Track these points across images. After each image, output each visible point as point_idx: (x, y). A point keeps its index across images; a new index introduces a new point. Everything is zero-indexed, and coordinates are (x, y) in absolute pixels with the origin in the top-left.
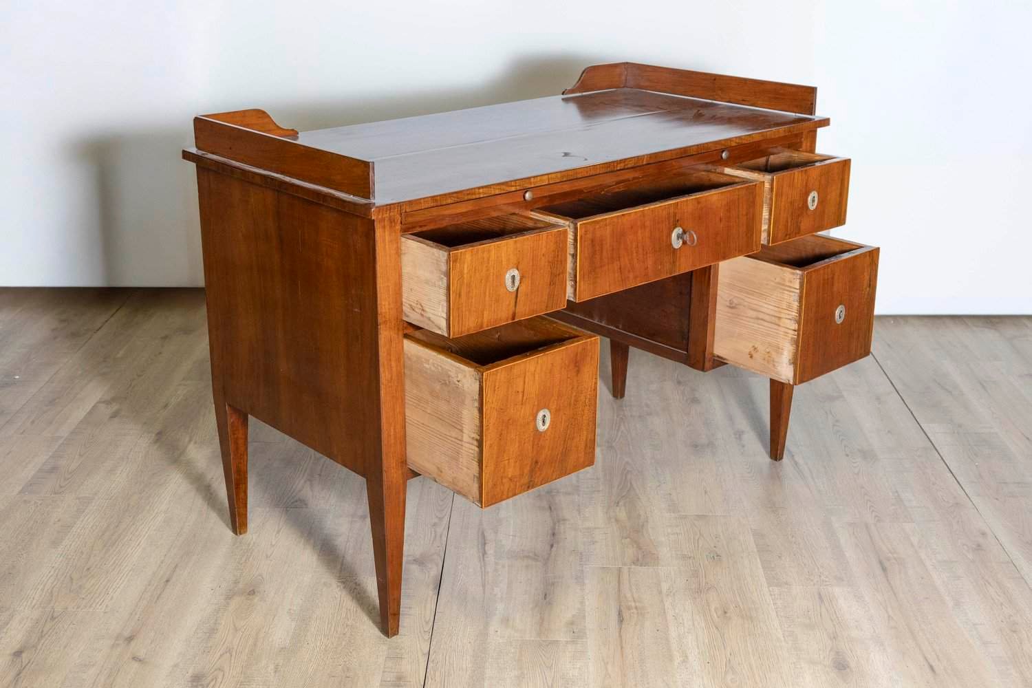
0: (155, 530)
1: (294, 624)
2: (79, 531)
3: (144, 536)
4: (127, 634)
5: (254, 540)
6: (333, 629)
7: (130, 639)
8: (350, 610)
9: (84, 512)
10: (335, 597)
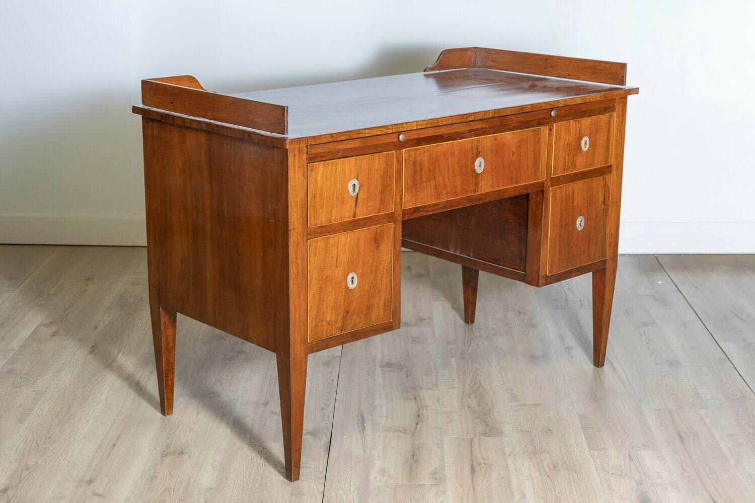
0: (99, 412)
1: (216, 474)
2: (38, 412)
3: (91, 416)
4: (87, 479)
5: (179, 419)
6: (247, 476)
7: (90, 482)
8: (260, 464)
9: (40, 400)
10: (246, 457)
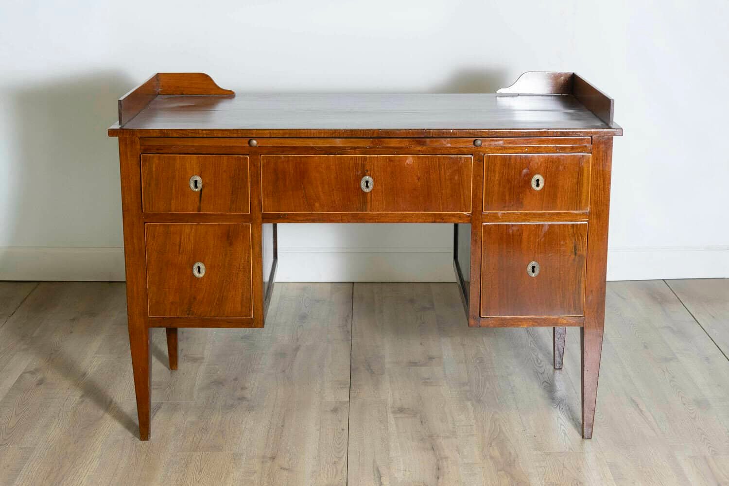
2: (27, 473)
3: (85, 476)
9: (28, 459)
